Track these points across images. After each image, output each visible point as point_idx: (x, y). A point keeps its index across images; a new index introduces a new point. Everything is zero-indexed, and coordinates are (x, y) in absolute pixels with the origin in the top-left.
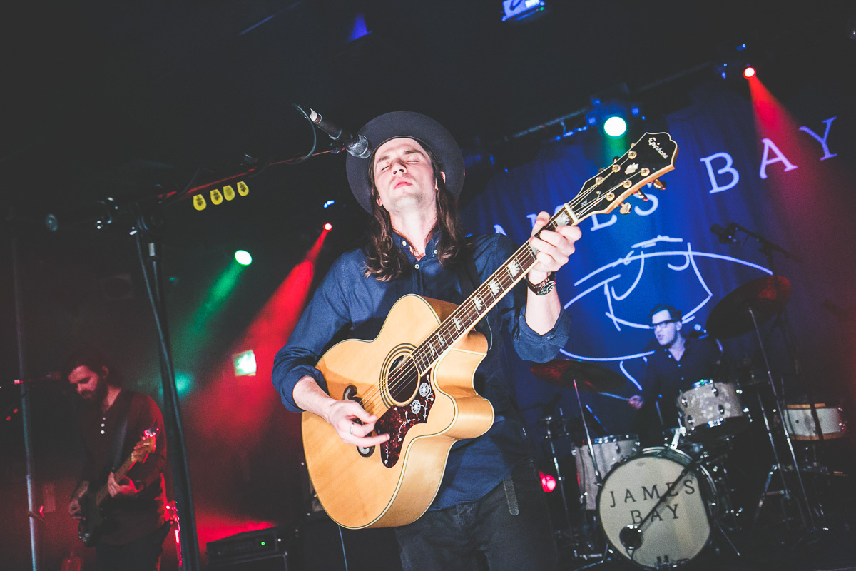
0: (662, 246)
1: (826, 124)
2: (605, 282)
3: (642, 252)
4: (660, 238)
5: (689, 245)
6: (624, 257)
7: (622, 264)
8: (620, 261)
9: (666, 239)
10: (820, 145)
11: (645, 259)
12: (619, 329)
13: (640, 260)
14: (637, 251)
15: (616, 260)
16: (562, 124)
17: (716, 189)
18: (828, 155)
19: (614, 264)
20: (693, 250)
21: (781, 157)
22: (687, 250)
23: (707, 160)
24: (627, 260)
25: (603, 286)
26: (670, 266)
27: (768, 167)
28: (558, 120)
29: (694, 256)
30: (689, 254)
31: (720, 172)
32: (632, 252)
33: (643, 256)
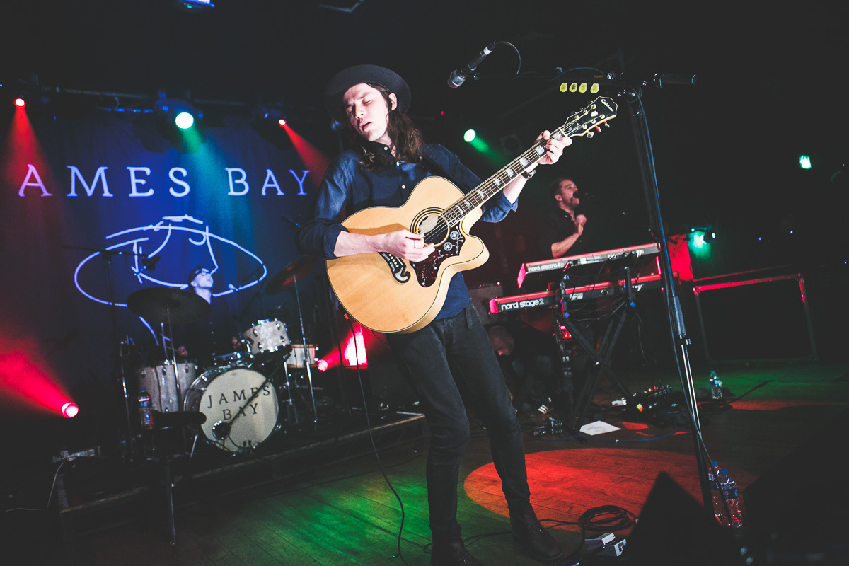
0: (186, 223)
1: (303, 173)
2: (135, 241)
3: (170, 225)
4: (186, 217)
5: (207, 228)
6: (154, 225)
7: (152, 230)
8: (150, 227)
9: (191, 219)
10: (298, 185)
11: (172, 230)
12: (141, 282)
13: (168, 230)
14: (167, 223)
15: (147, 226)
16: (117, 99)
17: (232, 193)
18: (302, 193)
19: (145, 228)
20: (210, 232)
21: (276, 185)
22: (205, 231)
23: (230, 171)
24: (157, 228)
25: (133, 244)
26: (191, 240)
27: (267, 188)
28: (114, 94)
29: (210, 237)
30: (207, 234)
31: (237, 181)
32: (162, 222)
33: (170, 227)
